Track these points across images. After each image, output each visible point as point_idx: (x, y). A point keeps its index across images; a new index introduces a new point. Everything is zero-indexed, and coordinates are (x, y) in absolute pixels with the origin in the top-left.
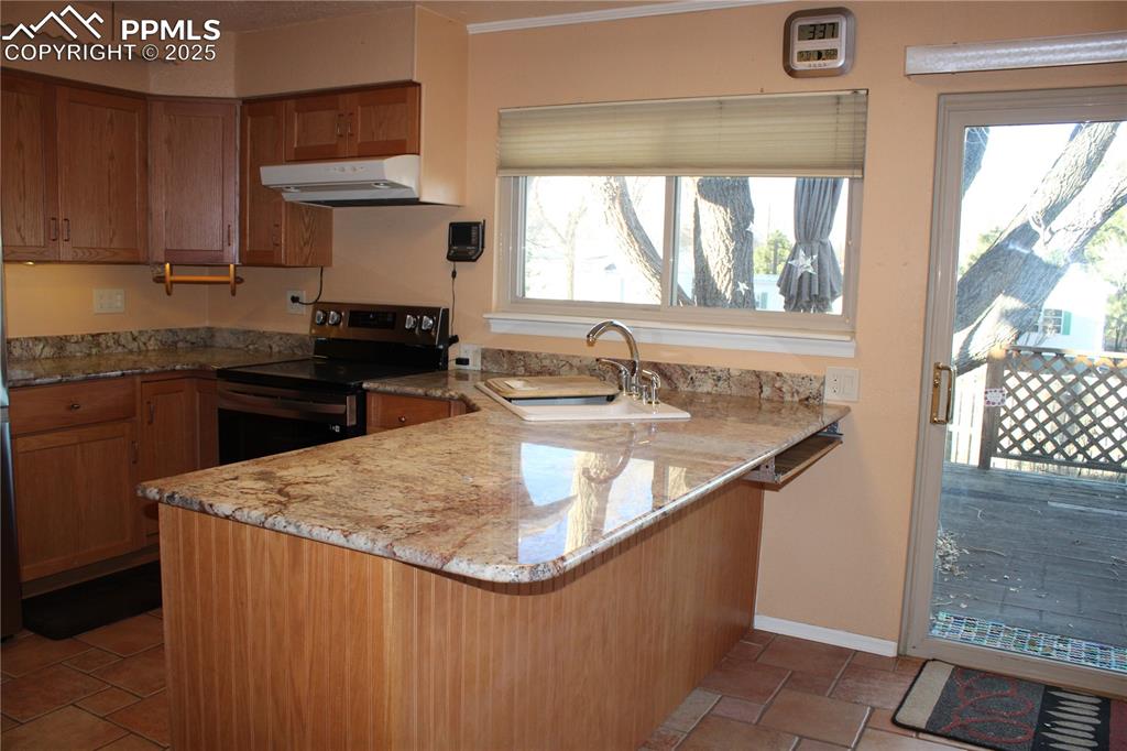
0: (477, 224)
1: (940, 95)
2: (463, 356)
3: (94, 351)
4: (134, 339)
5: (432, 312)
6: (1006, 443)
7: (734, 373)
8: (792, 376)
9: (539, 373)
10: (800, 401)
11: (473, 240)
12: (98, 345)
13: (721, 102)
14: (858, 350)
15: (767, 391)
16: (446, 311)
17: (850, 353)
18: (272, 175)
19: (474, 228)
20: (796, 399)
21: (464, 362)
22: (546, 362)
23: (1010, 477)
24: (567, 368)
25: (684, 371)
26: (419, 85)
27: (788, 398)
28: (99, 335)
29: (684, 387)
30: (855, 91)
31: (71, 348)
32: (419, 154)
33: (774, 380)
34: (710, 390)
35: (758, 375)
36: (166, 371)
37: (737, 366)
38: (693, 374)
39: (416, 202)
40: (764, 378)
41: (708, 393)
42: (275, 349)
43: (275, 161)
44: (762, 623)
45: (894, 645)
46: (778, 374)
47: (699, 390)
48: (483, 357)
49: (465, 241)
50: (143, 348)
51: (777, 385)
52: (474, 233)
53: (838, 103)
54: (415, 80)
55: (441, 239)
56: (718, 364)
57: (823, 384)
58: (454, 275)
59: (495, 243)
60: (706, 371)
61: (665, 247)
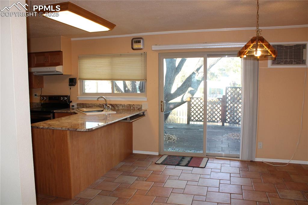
1: (159, 53)
2: (73, 105)
5: (66, 96)
6: (192, 118)
7: (126, 105)
8: (136, 105)
9: (89, 107)
10: (138, 109)
11: (74, 82)
13: (121, 54)
14: (147, 100)
15: (132, 108)
16: (69, 96)
17: (146, 100)
19: (74, 79)
20: (137, 109)
21: (74, 106)
22: (90, 105)
23: (193, 125)
24: (94, 106)
25: (116, 105)
26: (62, 52)
27: (136, 109)
29: (117, 108)
30: (144, 53)
32: (62, 65)
33: (133, 106)
37: (126, 103)
38: (118, 106)
39: (62, 74)
40: (131, 106)
43: (31, 67)
44: (134, 152)
45: (158, 153)
46: (134, 105)
47: (120, 108)
48: (77, 105)
52: (74, 80)
53: (142, 55)
55: (67, 82)
56: (122, 103)
57: (142, 106)
58: (70, 89)
59: (79, 82)
60: (120, 105)
61: (112, 82)
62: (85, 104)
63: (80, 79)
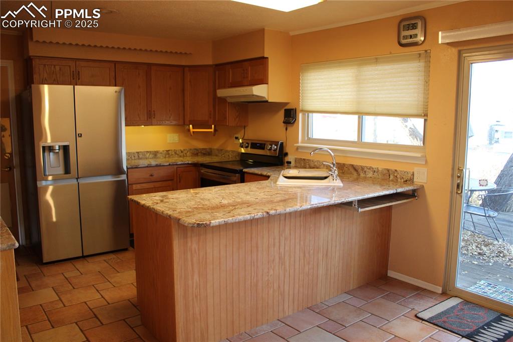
0: (293, 109)
1: (459, 51)
2: (289, 160)
3: (167, 156)
4: (182, 152)
5: (276, 143)
7: (380, 169)
8: (401, 171)
9: (313, 168)
10: (404, 181)
11: (292, 116)
12: (169, 154)
13: (376, 59)
14: (427, 161)
15: (392, 177)
16: (282, 144)
17: (423, 162)
18: (222, 93)
19: (292, 111)
20: (402, 181)
21: (290, 163)
22: (316, 163)
24: (322, 166)
25: (362, 168)
26: (267, 58)
27: (399, 180)
28: (169, 150)
29: (362, 175)
30: (426, 51)
31: (159, 155)
32: (267, 84)
33: (394, 172)
34: (371, 176)
35: (388, 170)
36: (185, 164)
37: (381, 167)
38: (365, 170)
39: (267, 102)
40: (391, 172)
41: (371, 177)
42: (230, 156)
43: (224, 87)
44: (391, 274)
45: (441, 288)
46: (396, 170)
47: (368, 176)
48: (295, 161)
49: (290, 116)
50: (185, 155)
51: (395, 175)
52: (292, 113)
53: (420, 57)
54: (265, 56)
55: (281, 115)
56: (374, 165)
57: (413, 175)
58: (286, 129)
59: (300, 116)
60: (370, 168)
61: (359, 117)
62: (308, 160)
63: (302, 111)
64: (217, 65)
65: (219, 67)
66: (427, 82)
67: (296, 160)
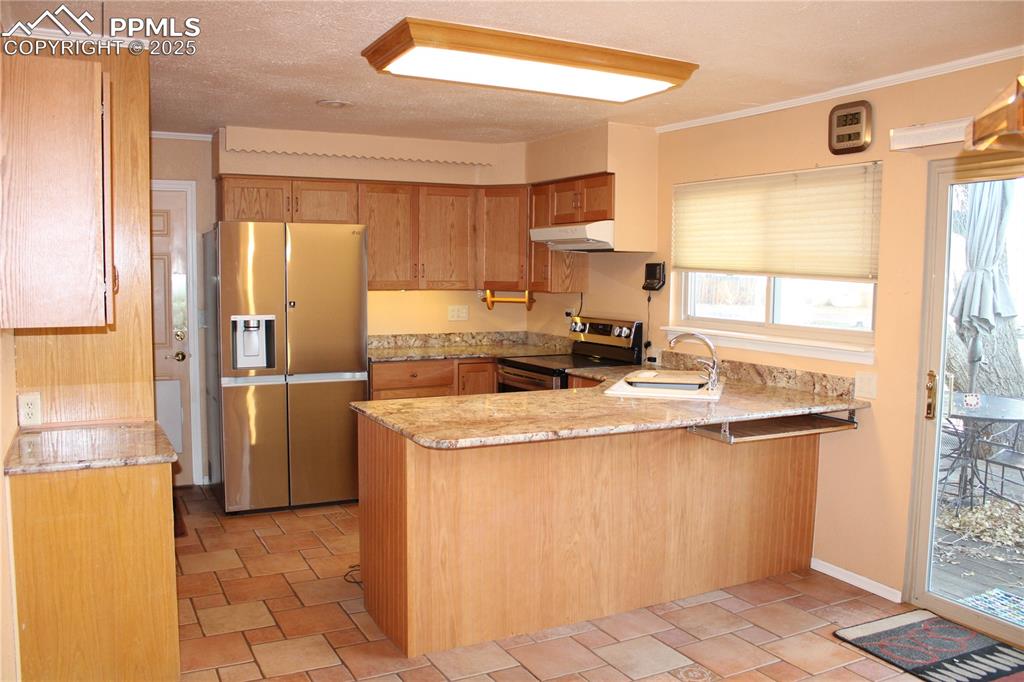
0: (659, 265)
1: (930, 163)
2: (653, 356)
3: (446, 344)
4: (473, 338)
7: (799, 373)
8: (833, 377)
9: (691, 369)
10: (838, 396)
11: (658, 276)
12: (450, 340)
13: (796, 175)
14: (876, 361)
15: (818, 388)
16: (641, 325)
17: (870, 361)
18: (538, 234)
19: (658, 267)
20: (835, 394)
21: (654, 360)
25: (770, 371)
26: (613, 174)
27: (830, 394)
28: (450, 334)
29: (770, 383)
30: (875, 162)
31: (432, 341)
32: (613, 220)
33: (822, 379)
34: (784, 385)
35: (812, 375)
36: (474, 358)
37: (800, 368)
38: (775, 374)
39: (612, 250)
40: (816, 378)
41: (784, 388)
42: (558, 347)
43: (545, 224)
44: (817, 564)
45: (899, 594)
46: (824, 376)
47: (779, 385)
48: (663, 358)
49: (655, 276)
50: (479, 343)
51: (824, 384)
52: (659, 271)
53: (865, 173)
54: (609, 171)
55: (640, 276)
56: (790, 366)
57: (853, 384)
58: (649, 300)
59: (672, 277)
60: (783, 371)
61: (769, 280)
62: (682, 355)
63: (676, 267)
64: (534, 185)
65: (539, 188)
66: (877, 218)
67: (664, 355)
